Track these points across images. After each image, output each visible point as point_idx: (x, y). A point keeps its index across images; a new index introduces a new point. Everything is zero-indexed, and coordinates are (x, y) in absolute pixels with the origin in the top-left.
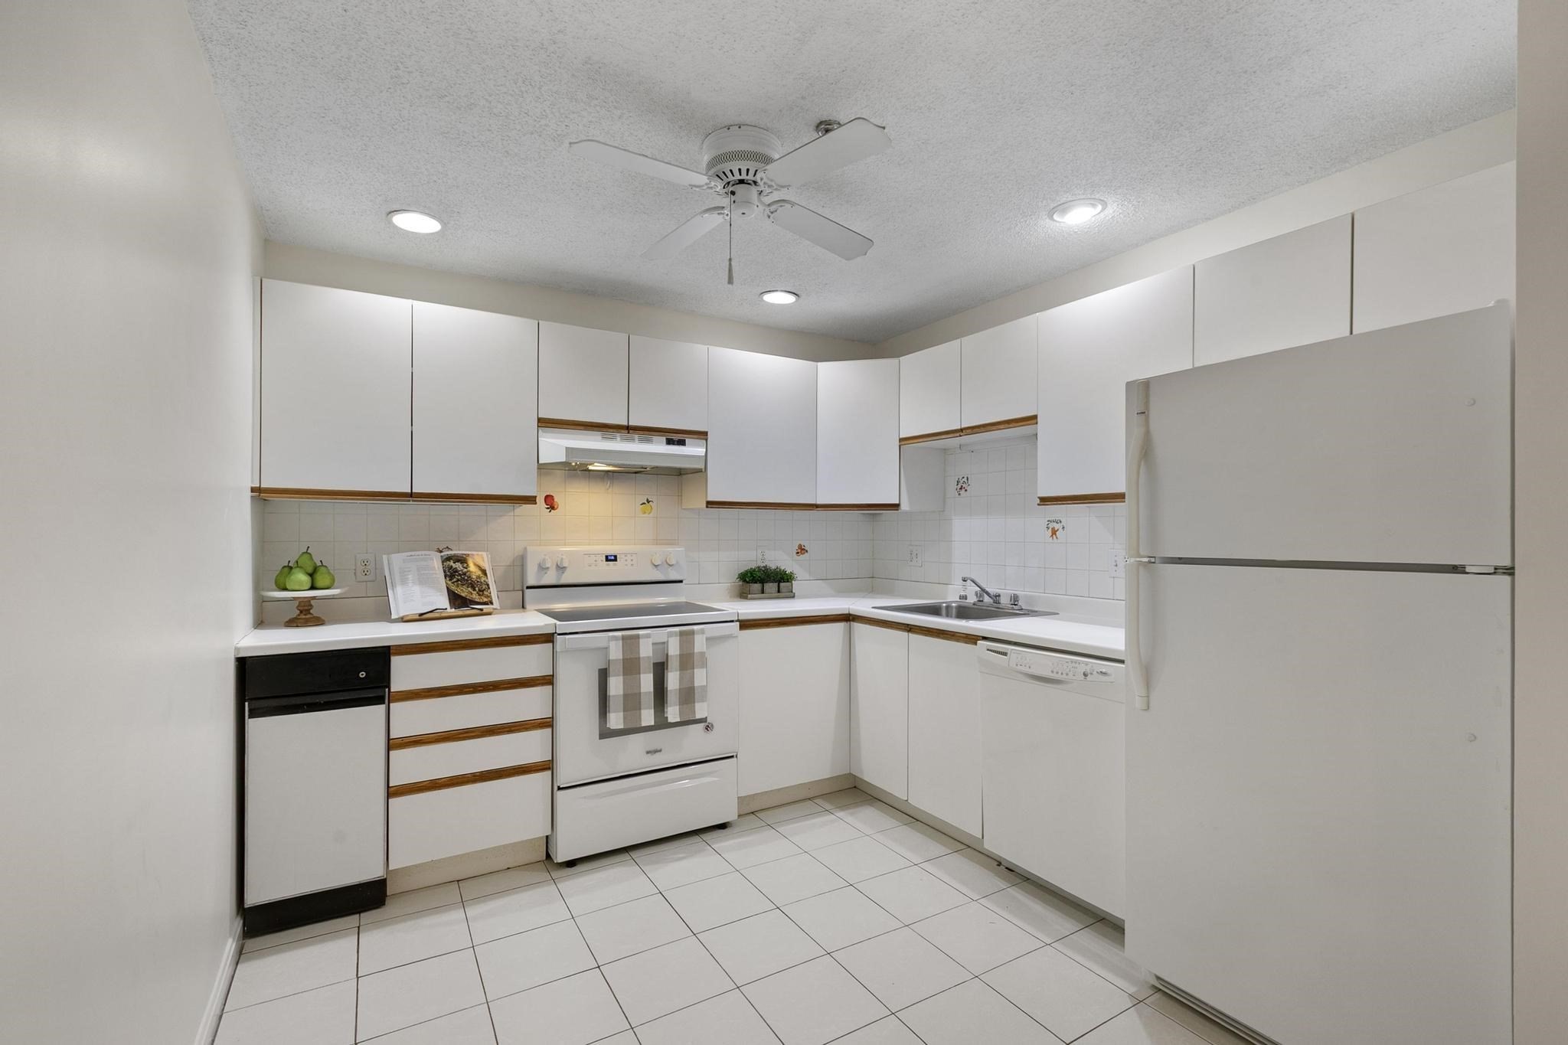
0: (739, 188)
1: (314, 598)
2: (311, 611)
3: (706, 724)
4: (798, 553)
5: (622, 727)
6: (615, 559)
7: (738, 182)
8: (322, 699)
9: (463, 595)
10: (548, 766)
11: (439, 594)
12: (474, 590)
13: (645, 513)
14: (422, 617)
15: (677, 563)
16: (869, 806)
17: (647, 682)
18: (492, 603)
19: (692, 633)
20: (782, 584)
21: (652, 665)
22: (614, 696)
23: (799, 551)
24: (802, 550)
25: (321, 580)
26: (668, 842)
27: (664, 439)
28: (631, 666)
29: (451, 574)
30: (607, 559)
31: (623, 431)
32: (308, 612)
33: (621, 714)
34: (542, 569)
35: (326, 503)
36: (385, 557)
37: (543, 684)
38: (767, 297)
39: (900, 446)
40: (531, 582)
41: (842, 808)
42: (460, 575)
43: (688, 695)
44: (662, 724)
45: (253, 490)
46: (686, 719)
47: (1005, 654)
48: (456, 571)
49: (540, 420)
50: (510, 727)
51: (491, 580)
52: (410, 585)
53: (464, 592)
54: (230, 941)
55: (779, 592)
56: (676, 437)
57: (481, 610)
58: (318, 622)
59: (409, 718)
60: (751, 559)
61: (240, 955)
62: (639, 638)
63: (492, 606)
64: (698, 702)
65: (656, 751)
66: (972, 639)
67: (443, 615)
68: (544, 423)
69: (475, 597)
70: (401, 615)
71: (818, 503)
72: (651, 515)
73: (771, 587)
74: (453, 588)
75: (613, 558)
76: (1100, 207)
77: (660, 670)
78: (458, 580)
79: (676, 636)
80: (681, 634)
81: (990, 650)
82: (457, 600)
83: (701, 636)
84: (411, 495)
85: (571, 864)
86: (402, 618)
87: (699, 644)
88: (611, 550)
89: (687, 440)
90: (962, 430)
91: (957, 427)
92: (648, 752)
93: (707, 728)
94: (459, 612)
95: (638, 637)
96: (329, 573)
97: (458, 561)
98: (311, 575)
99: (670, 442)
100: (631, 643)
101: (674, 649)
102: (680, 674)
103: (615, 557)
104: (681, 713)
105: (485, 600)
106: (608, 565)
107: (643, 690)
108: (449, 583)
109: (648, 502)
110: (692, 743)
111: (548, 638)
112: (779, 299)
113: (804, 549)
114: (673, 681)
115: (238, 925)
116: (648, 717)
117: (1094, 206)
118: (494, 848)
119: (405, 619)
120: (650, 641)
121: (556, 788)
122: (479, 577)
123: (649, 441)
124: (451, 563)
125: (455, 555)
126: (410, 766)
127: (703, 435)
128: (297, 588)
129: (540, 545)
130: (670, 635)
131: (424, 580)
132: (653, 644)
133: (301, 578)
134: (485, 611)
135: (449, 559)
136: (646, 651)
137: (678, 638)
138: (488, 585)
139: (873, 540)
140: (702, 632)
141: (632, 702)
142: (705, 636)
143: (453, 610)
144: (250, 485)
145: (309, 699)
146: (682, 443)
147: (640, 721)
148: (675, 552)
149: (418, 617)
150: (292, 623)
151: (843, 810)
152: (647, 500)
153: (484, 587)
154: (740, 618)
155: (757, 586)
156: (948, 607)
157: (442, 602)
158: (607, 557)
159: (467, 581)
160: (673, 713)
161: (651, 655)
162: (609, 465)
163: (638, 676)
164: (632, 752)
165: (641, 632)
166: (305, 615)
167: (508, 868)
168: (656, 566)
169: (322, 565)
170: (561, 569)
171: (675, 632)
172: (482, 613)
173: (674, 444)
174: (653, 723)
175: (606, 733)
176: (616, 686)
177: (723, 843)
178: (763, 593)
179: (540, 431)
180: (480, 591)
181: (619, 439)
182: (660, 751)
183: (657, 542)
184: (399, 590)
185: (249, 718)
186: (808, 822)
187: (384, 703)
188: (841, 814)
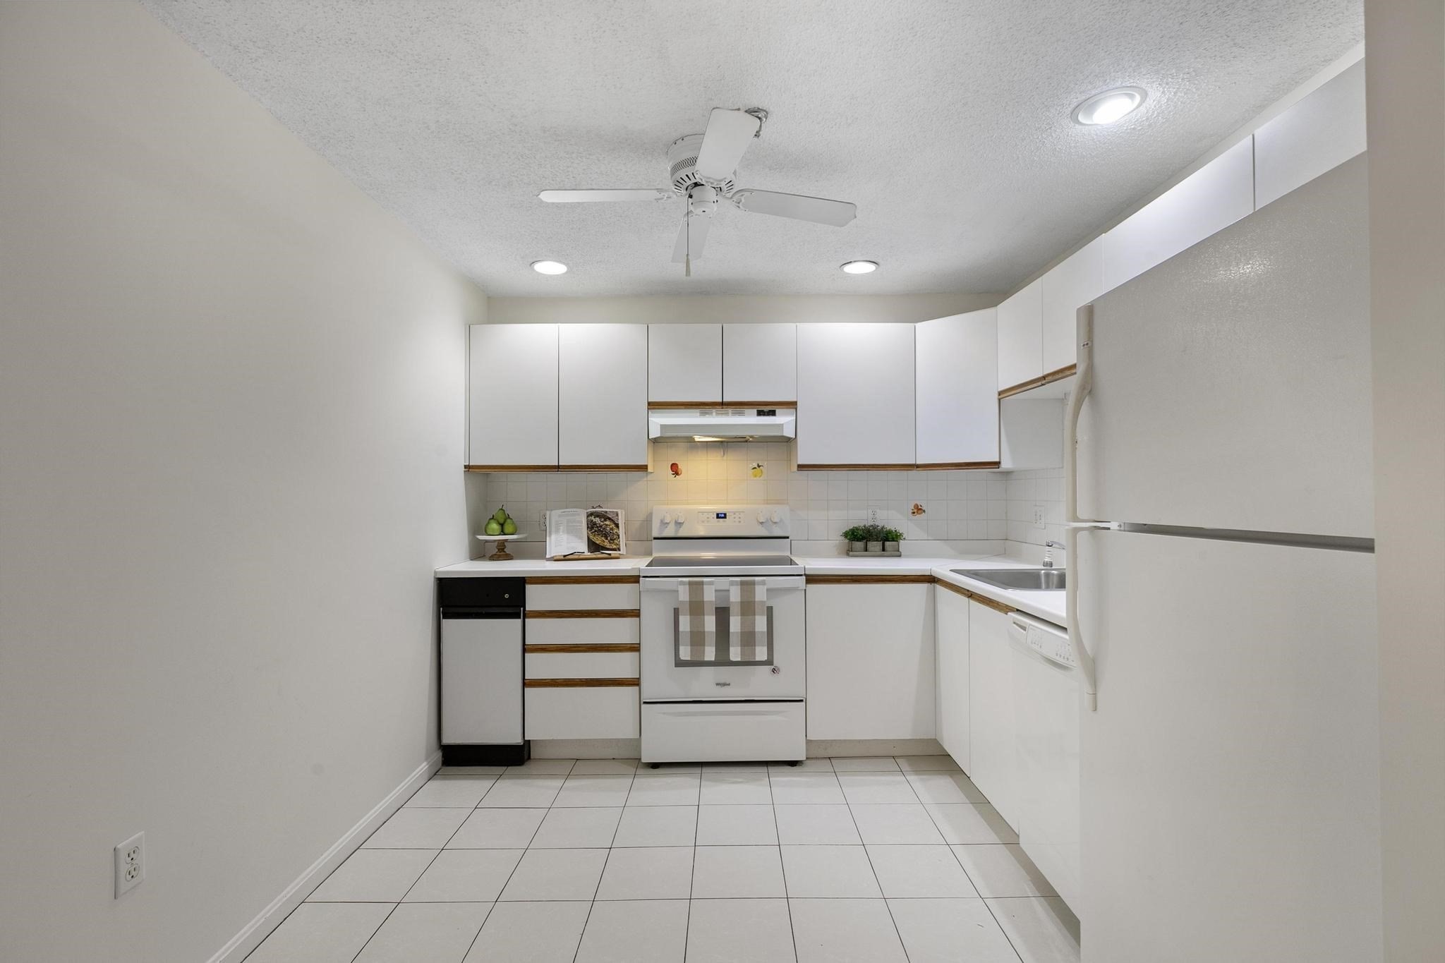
0: (696, 191)
1: (506, 540)
2: (505, 550)
3: (773, 667)
4: (914, 513)
5: (689, 659)
6: (725, 517)
7: (694, 185)
8: (484, 611)
9: (597, 542)
10: (635, 682)
11: (580, 541)
12: (607, 539)
13: (756, 476)
14: (565, 558)
15: (781, 520)
16: (949, 777)
17: (710, 623)
18: (619, 550)
19: (753, 583)
20: (887, 544)
21: (714, 609)
22: (682, 632)
23: (915, 511)
24: (918, 510)
25: (508, 528)
26: (733, 766)
27: (755, 411)
28: (696, 608)
29: (591, 526)
30: (718, 516)
31: (717, 407)
32: (503, 550)
33: (689, 648)
34: (664, 524)
35: (523, 475)
36: (548, 513)
37: (632, 616)
38: (848, 269)
39: (999, 400)
40: (655, 534)
41: (917, 772)
42: (597, 527)
43: (748, 639)
44: (723, 660)
45: (465, 467)
46: (747, 659)
47: (1024, 628)
48: (595, 523)
49: (649, 404)
50: (608, 647)
51: (621, 532)
52: (561, 533)
53: (598, 540)
54: (425, 764)
55: (884, 550)
56: (766, 409)
57: (610, 554)
58: (509, 557)
59: (540, 631)
60: (861, 518)
61: (434, 775)
62: (703, 585)
63: (619, 552)
64: (758, 646)
65: (724, 685)
66: (1005, 608)
67: (581, 557)
68: (653, 406)
69: (607, 544)
70: (552, 555)
71: (918, 463)
72: (761, 478)
73: (875, 546)
74: (591, 537)
75: (723, 515)
76: (1138, 98)
77: (723, 614)
78: (596, 531)
79: (737, 585)
80: (742, 583)
81: (1017, 625)
82: (594, 547)
83: (761, 586)
84: (558, 468)
85: (655, 766)
86: (553, 557)
87: (760, 594)
88: (721, 508)
89: (777, 411)
90: (1044, 377)
91: (1040, 375)
92: (717, 684)
93: (774, 670)
94: (593, 555)
95: (702, 583)
96: (513, 523)
97: (598, 516)
98: (502, 525)
99: (760, 413)
100: (696, 588)
101: (735, 596)
102: (741, 619)
103: (725, 514)
104: (742, 654)
105: (615, 547)
106: (719, 521)
107: (706, 629)
108: (589, 533)
109: (759, 466)
110: (758, 682)
111: (635, 579)
112: (860, 269)
113: (921, 509)
114: (735, 624)
115: (438, 756)
116: (710, 654)
117: (1131, 97)
118: (603, 740)
119: (555, 558)
120: (713, 588)
121: (642, 702)
122: (612, 529)
123: (741, 414)
124: (593, 518)
125: (596, 512)
126: (540, 666)
127: (792, 405)
128: (491, 533)
129: (668, 504)
130: (732, 583)
131: (571, 531)
132: (716, 591)
133: (494, 526)
134: (612, 556)
135: (591, 514)
136: (709, 595)
137: (739, 587)
138: (619, 536)
139: (1006, 500)
140: (763, 583)
141: (697, 639)
142: (766, 587)
143: (589, 554)
144: (463, 464)
145: (479, 610)
146: (773, 413)
147: (704, 656)
148: (780, 512)
149: (562, 558)
150: (493, 558)
151: (917, 774)
152: (758, 465)
153: (615, 537)
154: (807, 573)
155: (860, 545)
156: (1048, 575)
157: (583, 547)
158: (718, 514)
159: (602, 531)
160: (735, 654)
161: (714, 599)
162: (713, 437)
163: (702, 617)
164: (704, 682)
165: (705, 579)
166: (502, 552)
167: (614, 759)
168: (762, 523)
169: (509, 518)
170: (679, 524)
171: (737, 581)
172: (610, 557)
173: (764, 415)
174: (713, 659)
175: (679, 663)
176: (685, 623)
177: (782, 778)
178: (866, 551)
179: (650, 412)
180: (611, 539)
181: (714, 414)
182: (729, 685)
183: (767, 502)
184: (553, 537)
185: (444, 618)
186: (872, 778)
187: (520, 618)
188: (912, 778)
